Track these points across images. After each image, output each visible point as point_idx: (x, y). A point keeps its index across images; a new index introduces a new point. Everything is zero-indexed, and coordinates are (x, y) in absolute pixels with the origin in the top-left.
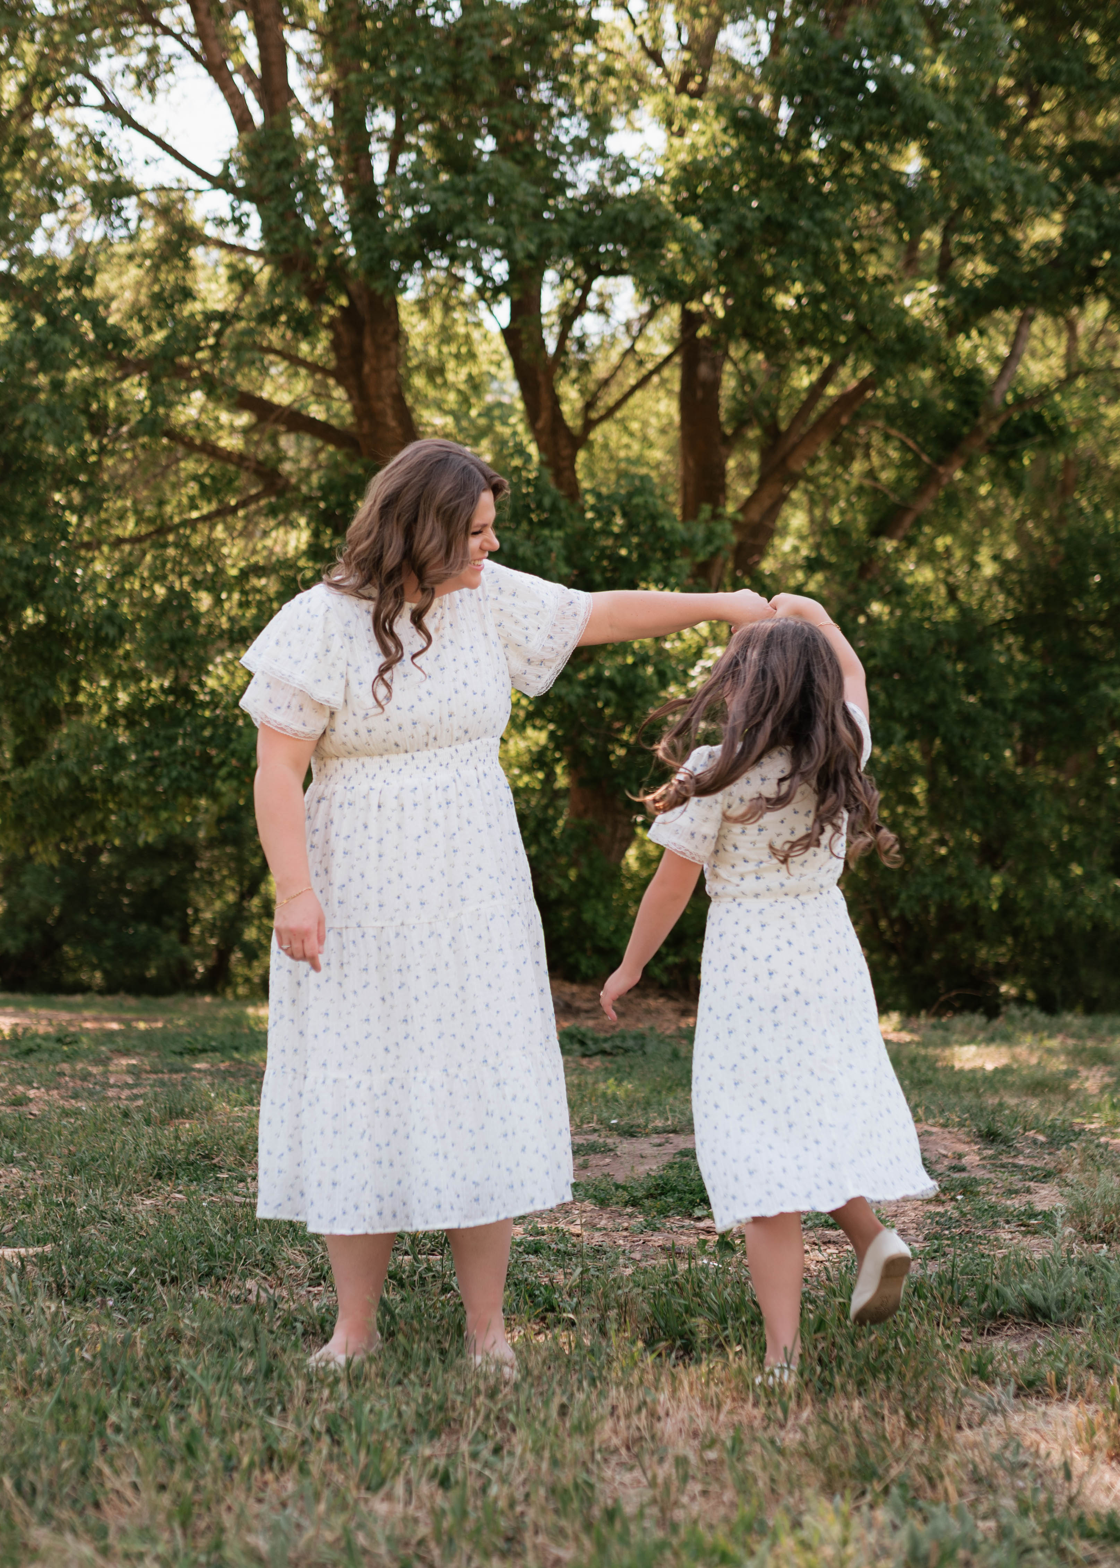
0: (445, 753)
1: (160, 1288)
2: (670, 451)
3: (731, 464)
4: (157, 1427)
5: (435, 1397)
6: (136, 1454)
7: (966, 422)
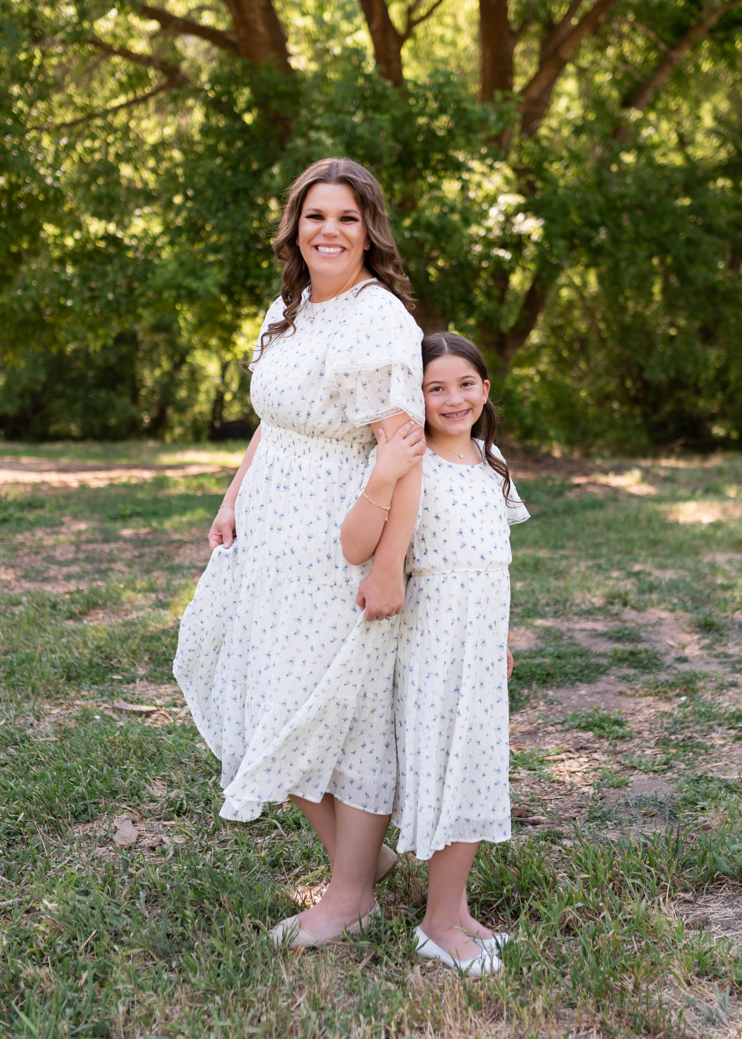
3: (518, 49)
7: (692, 15)
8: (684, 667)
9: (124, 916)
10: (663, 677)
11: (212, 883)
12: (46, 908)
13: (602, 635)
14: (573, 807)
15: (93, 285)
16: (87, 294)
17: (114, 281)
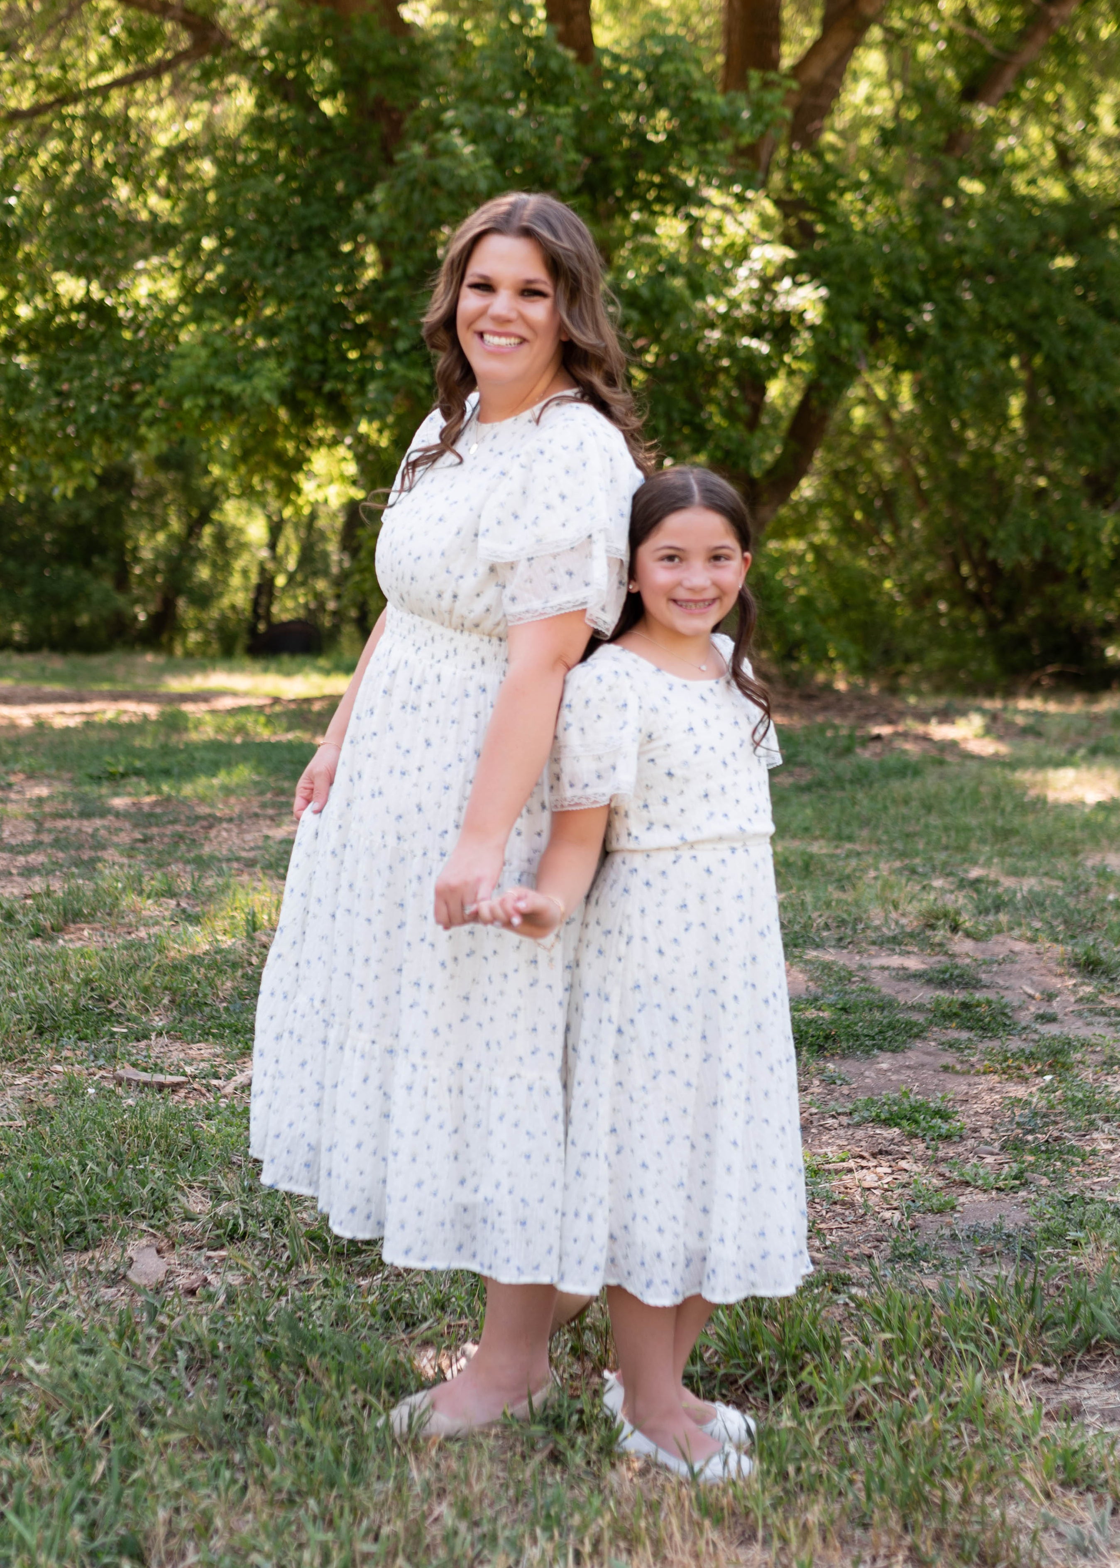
8: (1052, 1030)
9: (153, 1386)
10: (1015, 1044)
11: (292, 1341)
12: (32, 1371)
13: (916, 976)
14: (866, 1240)
15: (65, 387)
16: (54, 401)
17: (101, 380)
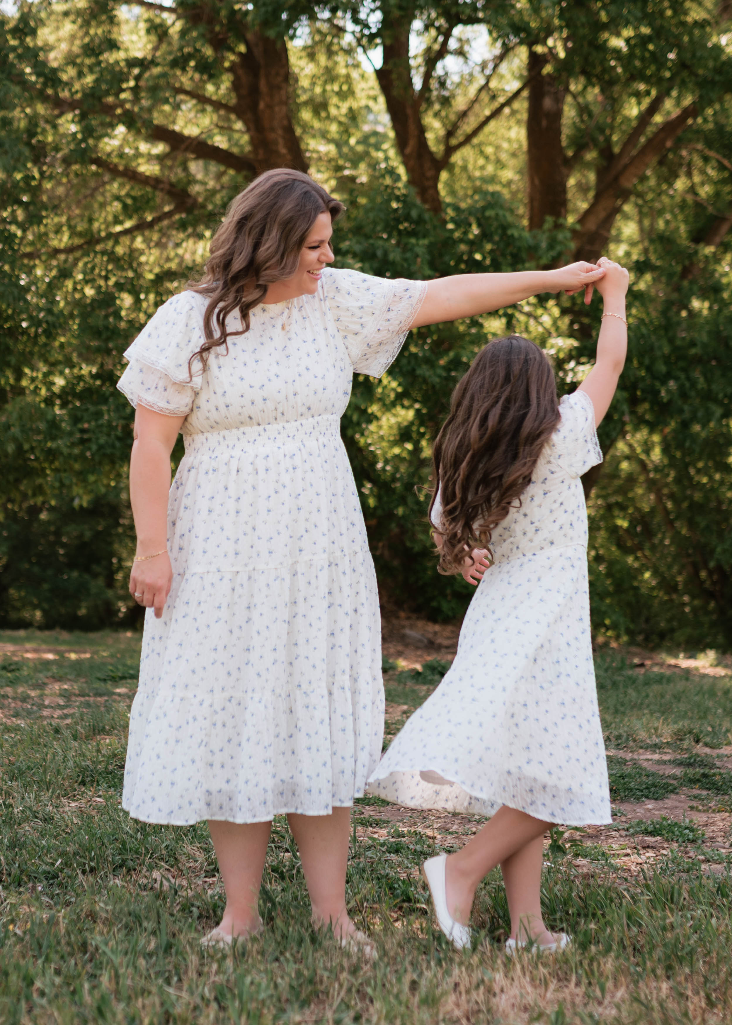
0: (291, 427)
1: (80, 876)
2: (520, 172)
3: (572, 182)
4: (74, 993)
5: (306, 972)
6: (56, 1014)
13: (670, 763)
15: (86, 426)
16: (78, 436)
17: (109, 422)
